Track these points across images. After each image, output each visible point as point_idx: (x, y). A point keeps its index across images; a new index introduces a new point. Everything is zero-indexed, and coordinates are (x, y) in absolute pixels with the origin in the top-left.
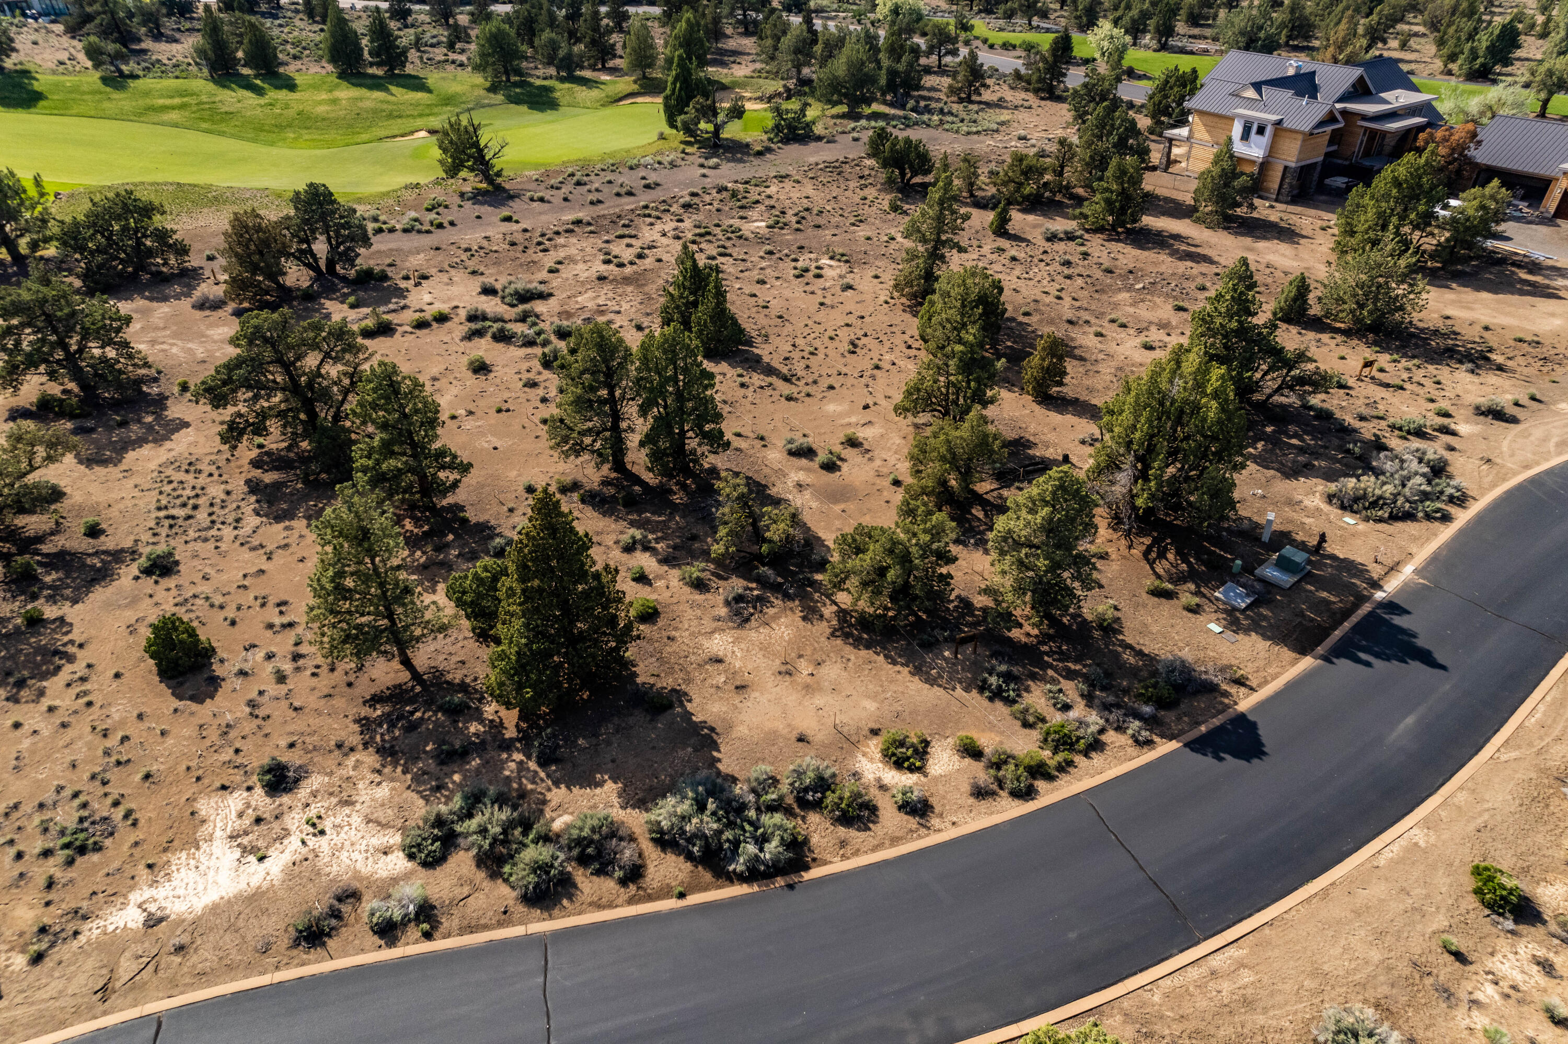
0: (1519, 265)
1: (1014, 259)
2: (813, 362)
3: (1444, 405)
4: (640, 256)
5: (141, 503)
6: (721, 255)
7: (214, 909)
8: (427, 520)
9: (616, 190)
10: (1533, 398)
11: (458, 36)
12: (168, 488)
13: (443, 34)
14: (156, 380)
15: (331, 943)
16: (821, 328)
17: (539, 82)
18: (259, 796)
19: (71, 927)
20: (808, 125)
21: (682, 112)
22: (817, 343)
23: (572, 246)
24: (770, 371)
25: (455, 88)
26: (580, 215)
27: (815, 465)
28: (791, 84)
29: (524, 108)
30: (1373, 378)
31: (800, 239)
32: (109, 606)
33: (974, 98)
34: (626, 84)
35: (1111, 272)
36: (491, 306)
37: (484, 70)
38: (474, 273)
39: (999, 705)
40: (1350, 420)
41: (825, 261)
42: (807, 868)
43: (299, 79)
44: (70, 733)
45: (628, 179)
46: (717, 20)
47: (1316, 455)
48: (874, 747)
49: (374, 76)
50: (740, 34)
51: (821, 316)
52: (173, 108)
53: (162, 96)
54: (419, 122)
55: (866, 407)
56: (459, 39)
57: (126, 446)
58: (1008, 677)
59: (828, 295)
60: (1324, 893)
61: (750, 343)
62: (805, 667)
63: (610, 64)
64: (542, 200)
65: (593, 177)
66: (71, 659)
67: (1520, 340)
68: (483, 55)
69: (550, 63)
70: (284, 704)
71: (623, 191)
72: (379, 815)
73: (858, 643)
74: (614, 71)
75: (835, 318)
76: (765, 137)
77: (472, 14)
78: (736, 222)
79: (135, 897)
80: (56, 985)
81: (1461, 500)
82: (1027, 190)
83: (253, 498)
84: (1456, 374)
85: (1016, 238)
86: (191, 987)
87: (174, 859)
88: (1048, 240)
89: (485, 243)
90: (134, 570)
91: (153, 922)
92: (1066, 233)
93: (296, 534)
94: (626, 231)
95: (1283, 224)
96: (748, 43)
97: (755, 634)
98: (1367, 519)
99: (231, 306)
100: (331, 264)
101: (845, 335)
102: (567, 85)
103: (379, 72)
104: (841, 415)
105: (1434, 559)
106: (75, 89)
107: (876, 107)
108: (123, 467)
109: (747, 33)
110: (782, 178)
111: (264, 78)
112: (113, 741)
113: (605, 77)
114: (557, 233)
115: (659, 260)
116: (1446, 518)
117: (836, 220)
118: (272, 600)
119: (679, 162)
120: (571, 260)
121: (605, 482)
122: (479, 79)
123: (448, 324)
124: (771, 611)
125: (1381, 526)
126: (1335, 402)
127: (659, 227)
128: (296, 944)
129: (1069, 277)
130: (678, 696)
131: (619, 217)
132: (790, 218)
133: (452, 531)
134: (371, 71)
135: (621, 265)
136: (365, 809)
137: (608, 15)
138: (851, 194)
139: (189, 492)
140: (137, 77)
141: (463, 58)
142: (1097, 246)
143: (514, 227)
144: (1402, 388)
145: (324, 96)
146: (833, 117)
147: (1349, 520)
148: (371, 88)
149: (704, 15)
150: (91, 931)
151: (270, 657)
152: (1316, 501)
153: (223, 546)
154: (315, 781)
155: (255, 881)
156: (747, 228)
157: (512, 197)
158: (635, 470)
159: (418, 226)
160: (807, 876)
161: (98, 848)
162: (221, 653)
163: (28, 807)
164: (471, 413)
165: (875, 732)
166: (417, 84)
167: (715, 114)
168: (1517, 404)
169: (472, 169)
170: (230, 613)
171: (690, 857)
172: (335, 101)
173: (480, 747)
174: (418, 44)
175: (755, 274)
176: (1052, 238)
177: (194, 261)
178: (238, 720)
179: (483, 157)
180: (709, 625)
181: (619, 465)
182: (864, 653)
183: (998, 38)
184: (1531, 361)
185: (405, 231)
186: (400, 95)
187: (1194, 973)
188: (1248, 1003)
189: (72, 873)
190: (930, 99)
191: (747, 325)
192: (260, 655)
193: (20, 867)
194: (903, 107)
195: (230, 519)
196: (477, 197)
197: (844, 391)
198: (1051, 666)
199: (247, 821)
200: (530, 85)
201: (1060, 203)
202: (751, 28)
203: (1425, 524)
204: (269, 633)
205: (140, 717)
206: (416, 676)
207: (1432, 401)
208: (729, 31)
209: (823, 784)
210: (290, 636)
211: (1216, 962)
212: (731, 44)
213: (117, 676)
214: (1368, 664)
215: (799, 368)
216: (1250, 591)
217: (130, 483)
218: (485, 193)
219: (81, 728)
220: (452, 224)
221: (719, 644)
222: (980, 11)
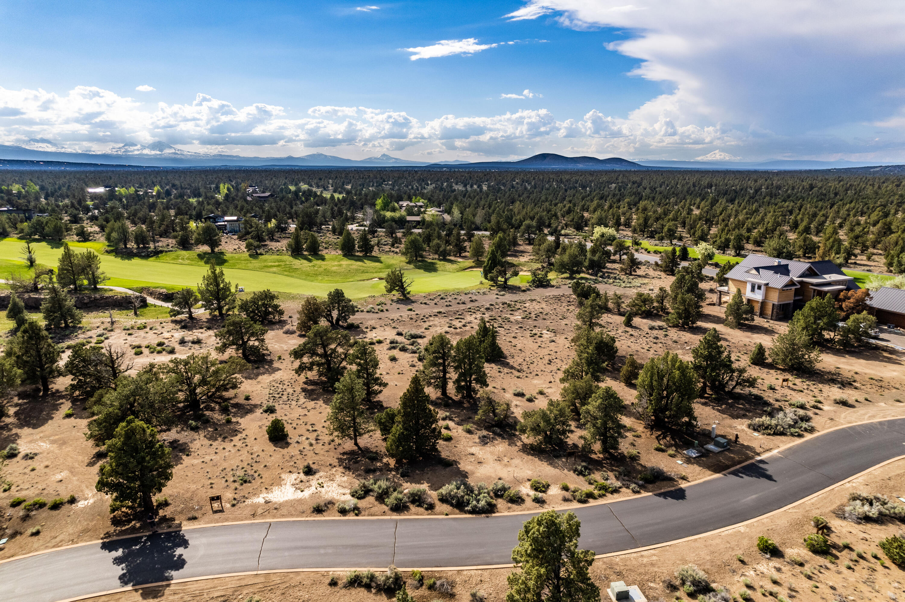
0: (885, 351)
1: (632, 335)
2: (531, 366)
3: (820, 398)
4: (464, 326)
5: (263, 392)
6: (499, 327)
7: (287, 501)
8: (368, 405)
9: (458, 301)
10: (867, 400)
11: (396, 241)
12: (273, 388)
13: (390, 241)
14: (269, 355)
15: (324, 513)
16: (537, 355)
17: (430, 261)
18: (302, 476)
19: (243, 500)
20: (548, 280)
21: (490, 273)
22: (535, 360)
23: (436, 321)
24: (512, 368)
25: (392, 262)
26: (441, 310)
27: (524, 399)
28: (545, 265)
29: (422, 271)
30: (789, 387)
31: (535, 323)
32: (253, 420)
33: (633, 273)
34: (469, 263)
35: (676, 342)
36: (399, 339)
37: (406, 255)
38: (394, 328)
39: (581, 477)
40: (771, 401)
41: (545, 332)
42: (494, 513)
43: (327, 256)
44: (240, 453)
45: (463, 298)
46: (515, 238)
47: (749, 411)
48: (528, 484)
49: (358, 256)
50: (527, 244)
51: (539, 351)
52: (275, 266)
53: (271, 262)
54: (375, 275)
55: (550, 382)
56: (397, 243)
57: (257, 375)
58: (586, 468)
59: (543, 344)
60: (696, 540)
61: (505, 358)
62: (506, 459)
63: (463, 254)
64: (425, 304)
65: (448, 297)
66: (241, 433)
67: (872, 379)
68: (407, 249)
69: (436, 253)
70: (312, 452)
71: (461, 302)
72: (343, 485)
73: (528, 454)
74: (465, 257)
75: (543, 352)
76: (528, 285)
77: (404, 233)
78: (508, 316)
79: (262, 496)
80: (239, 512)
81: (812, 430)
82: (643, 309)
83: (304, 394)
84: (832, 389)
85: (636, 328)
86: (278, 518)
87: (274, 488)
88: (650, 329)
89: (400, 318)
90: (261, 411)
91: (267, 502)
92: (659, 326)
93: (319, 405)
94: (460, 317)
95: (770, 328)
96: (529, 248)
97: (489, 448)
98: (764, 434)
99: (298, 333)
100: (338, 320)
101: (547, 358)
102: (442, 262)
103: (361, 254)
104: (539, 384)
105: (790, 449)
106: (239, 259)
107: (582, 275)
108: (257, 380)
109: (530, 244)
110: (532, 300)
111: (312, 255)
112: (254, 456)
113: (460, 260)
114: (430, 316)
115: (472, 328)
116: (800, 436)
117: (554, 317)
118: (309, 423)
119: (487, 293)
120: (435, 326)
121: (438, 398)
122: (403, 259)
123: (382, 344)
124: (496, 442)
125: (771, 437)
126: (767, 394)
127: (474, 316)
128: (313, 512)
129: (655, 343)
130: (456, 462)
131: (458, 311)
132: (533, 315)
133: (376, 408)
134: (357, 254)
135: (456, 328)
136: (338, 482)
137: (465, 234)
138: (562, 308)
139: (280, 390)
140: (263, 255)
141: (398, 250)
142: (674, 333)
143: (413, 313)
144: (802, 391)
145: (336, 263)
146: (562, 278)
147: (756, 434)
148: (356, 260)
149: (509, 235)
150: (249, 502)
151: (307, 439)
152: (744, 427)
153: (292, 407)
154: (322, 474)
155: (300, 497)
156: (512, 318)
157: (413, 302)
158: (450, 396)
159: (373, 310)
160: (493, 515)
161: (250, 482)
162: (290, 436)
163: (228, 470)
164: (388, 373)
165: (529, 480)
166: (376, 260)
167: (506, 274)
168: (857, 401)
169: (397, 291)
170: (294, 425)
171: (452, 505)
172: (340, 265)
173: (381, 470)
174: (378, 244)
175: (513, 335)
176: (652, 328)
177: (285, 317)
178: (295, 455)
179: (403, 286)
180: (471, 444)
181: (444, 393)
182: (530, 457)
183: (652, 248)
184: (874, 387)
185: (368, 312)
186: (369, 264)
187: (635, 555)
188: (652, 565)
189: (241, 487)
190: (611, 273)
191: (506, 352)
192: (304, 438)
193: (227, 484)
194: (596, 276)
195: (295, 399)
196: (399, 301)
197: (543, 376)
198: (605, 467)
199: (297, 482)
200: (426, 261)
201: (661, 316)
202: (532, 242)
203: (790, 437)
204: (308, 432)
205: (263, 450)
206: (359, 448)
207: (815, 397)
208: (521, 243)
209: (504, 489)
210: (315, 434)
211: (643, 553)
212: (521, 248)
213: (255, 439)
214: (742, 477)
215: (525, 368)
216: (699, 452)
217: (260, 386)
218: (402, 300)
219: (244, 452)
220: (387, 310)
221: (473, 450)
222: (648, 237)
